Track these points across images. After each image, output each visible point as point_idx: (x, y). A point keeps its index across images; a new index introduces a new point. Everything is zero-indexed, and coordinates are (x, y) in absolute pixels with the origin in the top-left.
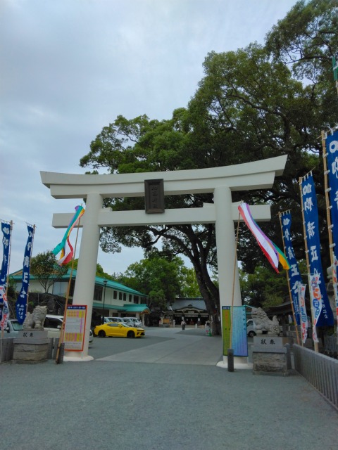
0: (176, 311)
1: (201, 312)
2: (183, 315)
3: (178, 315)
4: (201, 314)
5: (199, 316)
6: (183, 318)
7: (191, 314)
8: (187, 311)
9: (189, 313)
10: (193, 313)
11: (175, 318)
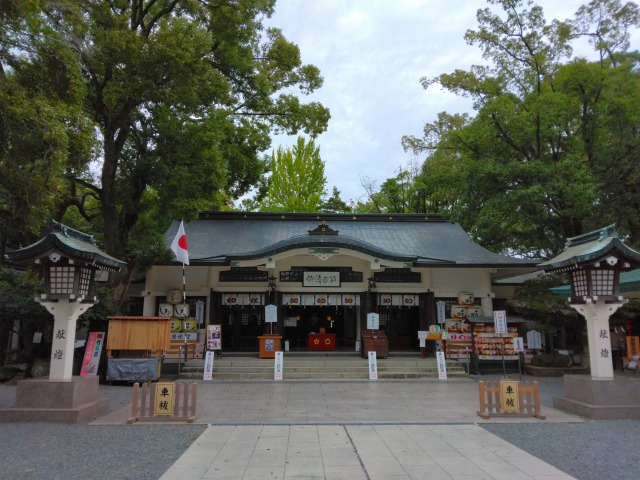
0: (234, 273)
1: (379, 277)
2: (273, 297)
3: (242, 294)
4: (383, 287)
5: (371, 301)
6: (271, 314)
7: (322, 289)
8: (296, 274)
9: (311, 281)
10: (332, 280)
11: (220, 311)
